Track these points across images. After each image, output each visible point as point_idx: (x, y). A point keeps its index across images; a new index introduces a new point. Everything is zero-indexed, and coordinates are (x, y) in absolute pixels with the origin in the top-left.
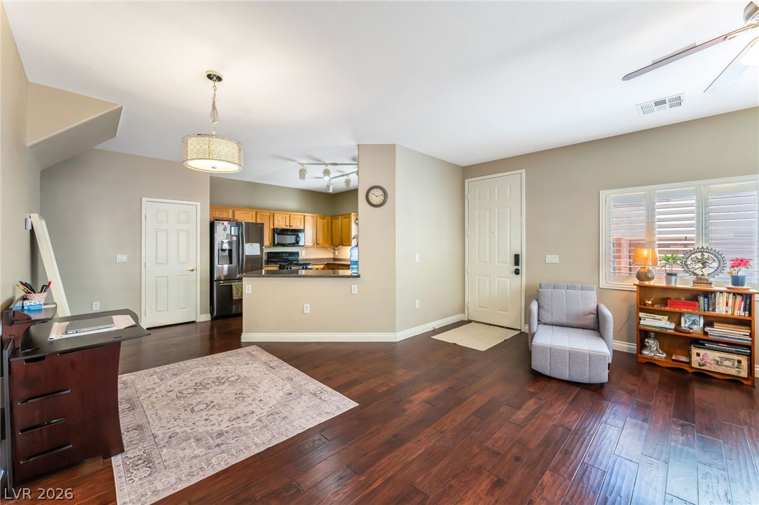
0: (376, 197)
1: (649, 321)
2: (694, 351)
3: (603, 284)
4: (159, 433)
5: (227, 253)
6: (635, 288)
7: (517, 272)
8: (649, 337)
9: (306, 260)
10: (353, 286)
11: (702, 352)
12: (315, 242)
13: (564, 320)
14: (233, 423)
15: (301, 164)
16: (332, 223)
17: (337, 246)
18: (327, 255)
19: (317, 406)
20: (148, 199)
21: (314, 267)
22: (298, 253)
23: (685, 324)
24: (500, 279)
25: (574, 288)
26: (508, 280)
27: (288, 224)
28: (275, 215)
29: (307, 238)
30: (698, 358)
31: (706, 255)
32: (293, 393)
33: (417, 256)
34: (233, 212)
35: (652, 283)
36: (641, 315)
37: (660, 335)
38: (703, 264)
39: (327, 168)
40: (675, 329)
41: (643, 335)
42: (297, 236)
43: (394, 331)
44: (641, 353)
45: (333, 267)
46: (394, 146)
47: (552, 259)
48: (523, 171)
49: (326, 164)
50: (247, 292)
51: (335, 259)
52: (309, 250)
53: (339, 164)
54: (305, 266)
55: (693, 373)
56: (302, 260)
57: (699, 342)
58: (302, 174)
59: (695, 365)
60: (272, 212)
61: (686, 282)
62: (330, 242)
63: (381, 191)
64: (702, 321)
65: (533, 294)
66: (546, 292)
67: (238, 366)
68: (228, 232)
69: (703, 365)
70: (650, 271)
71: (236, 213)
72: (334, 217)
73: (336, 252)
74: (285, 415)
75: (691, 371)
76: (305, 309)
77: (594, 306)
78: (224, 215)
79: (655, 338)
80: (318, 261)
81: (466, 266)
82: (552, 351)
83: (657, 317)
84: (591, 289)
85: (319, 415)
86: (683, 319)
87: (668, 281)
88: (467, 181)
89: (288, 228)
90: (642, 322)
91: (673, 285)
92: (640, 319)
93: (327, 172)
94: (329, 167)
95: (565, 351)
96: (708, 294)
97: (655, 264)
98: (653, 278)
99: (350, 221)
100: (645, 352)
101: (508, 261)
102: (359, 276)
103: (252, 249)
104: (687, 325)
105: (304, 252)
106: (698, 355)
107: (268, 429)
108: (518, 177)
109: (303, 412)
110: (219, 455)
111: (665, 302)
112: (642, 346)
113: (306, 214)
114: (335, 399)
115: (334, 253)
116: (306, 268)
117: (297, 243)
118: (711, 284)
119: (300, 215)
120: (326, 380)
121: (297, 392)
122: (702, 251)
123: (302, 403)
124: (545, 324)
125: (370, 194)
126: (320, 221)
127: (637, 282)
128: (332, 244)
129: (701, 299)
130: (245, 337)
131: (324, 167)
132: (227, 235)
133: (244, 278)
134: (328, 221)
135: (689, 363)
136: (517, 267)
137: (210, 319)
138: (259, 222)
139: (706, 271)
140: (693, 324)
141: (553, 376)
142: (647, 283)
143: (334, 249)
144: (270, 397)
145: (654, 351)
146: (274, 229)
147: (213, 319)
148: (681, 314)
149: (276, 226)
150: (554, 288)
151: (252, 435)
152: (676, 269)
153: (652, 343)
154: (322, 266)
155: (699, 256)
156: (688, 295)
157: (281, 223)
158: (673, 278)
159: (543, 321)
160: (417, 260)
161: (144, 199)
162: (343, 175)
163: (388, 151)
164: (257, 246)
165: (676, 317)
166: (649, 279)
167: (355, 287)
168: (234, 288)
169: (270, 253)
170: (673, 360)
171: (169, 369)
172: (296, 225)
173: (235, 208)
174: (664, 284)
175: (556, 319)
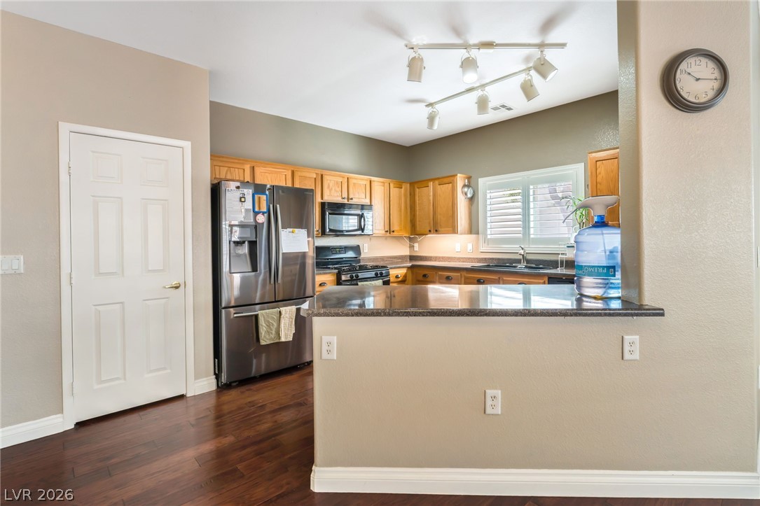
0: (695, 81)
5: (246, 249)
9: (369, 259)
10: (627, 339)
12: (387, 229)
15: (411, 47)
16: (412, 195)
18: (401, 249)
21: (391, 272)
22: (360, 247)
27: (345, 195)
28: (325, 176)
29: (375, 221)
34: (253, 169)
39: (469, 55)
42: (362, 216)
43: (753, 468)
49: (468, 47)
50: (325, 355)
51: (412, 258)
52: (377, 241)
53: (498, 45)
56: (364, 260)
58: (415, 69)
60: (319, 172)
62: (408, 229)
68: (249, 205)
71: (258, 171)
72: (415, 184)
73: (416, 245)
76: (488, 402)
78: (235, 175)
80: (389, 261)
89: (345, 201)
99: (454, 190)
103: (295, 241)
105: (366, 245)
113: (372, 178)
115: (412, 247)
117: (361, 229)
119: (363, 180)
125: (679, 74)
126: (395, 191)
128: (412, 231)
132: (247, 210)
134: (406, 191)
137: (214, 387)
138: (297, 186)
143: (413, 240)
146: (323, 203)
147: (222, 388)
149: (327, 197)
154: (404, 272)
157: (332, 196)
161: (63, 127)
164: (302, 233)
167: (633, 341)
168: (262, 321)
169: (320, 247)
172: (359, 198)
173: (255, 163)
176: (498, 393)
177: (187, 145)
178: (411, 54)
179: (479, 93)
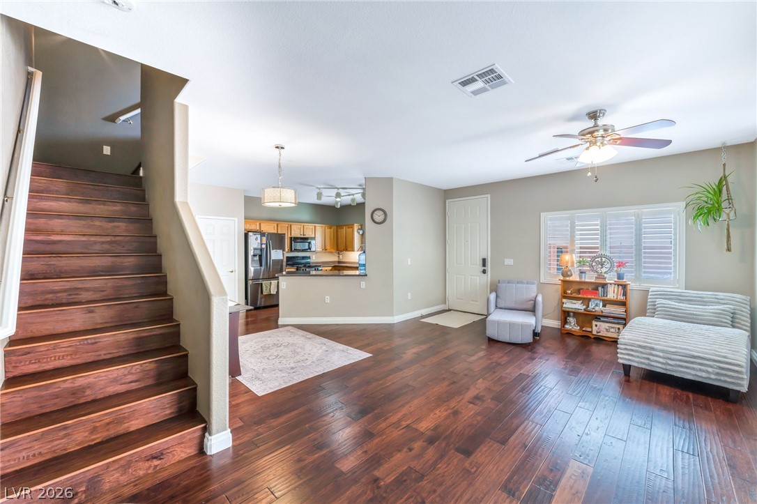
0: (379, 216)
1: (570, 305)
2: (594, 323)
3: (542, 280)
5: (258, 258)
6: (560, 282)
7: (484, 272)
8: (569, 316)
9: (316, 263)
11: (598, 323)
12: (324, 248)
13: (513, 306)
15: (318, 188)
16: (337, 232)
17: (341, 251)
18: (333, 258)
19: (345, 356)
20: (201, 217)
21: (323, 268)
22: (310, 257)
23: (592, 305)
24: (473, 277)
25: (522, 283)
26: (478, 278)
27: (302, 233)
28: (292, 226)
29: (317, 245)
30: (596, 328)
31: (604, 259)
32: (328, 350)
33: (409, 260)
34: (260, 225)
35: (571, 279)
36: (564, 300)
37: (576, 314)
38: (602, 265)
40: (585, 310)
41: (565, 315)
42: (310, 243)
43: (392, 315)
44: (564, 327)
45: (339, 268)
46: (391, 179)
47: (509, 262)
48: (489, 196)
49: (338, 189)
51: (339, 262)
52: (318, 254)
53: (348, 188)
54: (316, 267)
55: (594, 338)
56: (314, 263)
57: (597, 317)
58: (319, 194)
59: (594, 333)
60: (290, 223)
61: (591, 278)
62: (335, 248)
63: (383, 213)
64: (601, 304)
65: (494, 288)
66: (502, 286)
68: (259, 241)
69: (599, 332)
70: (570, 271)
71: (262, 226)
72: (339, 227)
73: (341, 256)
74: (327, 360)
75: (592, 337)
76: (326, 300)
77: (534, 295)
78: (253, 228)
79: (574, 317)
80: (325, 264)
81: (447, 267)
82: (499, 323)
83: (574, 301)
84: (533, 284)
86: (590, 303)
87: (580, 277)
88: (447, 201)
89: (302, 236)
90: (564, 306)
91: (583, 280)
92: (563, 303)
93: (337, 194)
94: (340, 191)
95: (507, 323)
96: (604, 286)
97: (573, 266)
98: (572, 275)
99: (353, 231)
100: (567, 326)
101: (478, 263)
102: (366, 275)
103: (277, 255)
104: (592, 307)
105: (314, 256)
106: (596, 326)
108: (485, 200)
109: (339, 358)
111: (579, 291)
112: (565, 322)
113: (316, 225)
114: (356, 352)
115: (339, 257)
116: (318, 270)
117: (310, 249)
118: (605, 278)
119: (311, 226)
121: (331, 350)
122: (601, 256)
123: (336, 355)
124: (500, 308)
125: (374, 215)
126: (328, 231)
127: (562, 278)
128: (338, 249)
129: (600, 289)
130: (281, 321)
131: (336, 191)
132: (258, 243)
133: (280, 278)
134: (334, 230)
135: (591, 332)
136: (484, 268)
138: (279, 232)
139: (604, 270)
140: (596, 306)
141: (499, 340)
142: (568, 278)
143: (339, 253)
144: (315, 352)
145: (572, 325)
146: (291, 238)
148: (590, 300)
149: (293, 235)
150: (508, 283)
152: (585, 268)
153: (572, 320)
154: (330, 268)
155: (599, 259)
156: (593, 286)
157: (296, 232)
158: (583, 274)
159: (499, 306)
160: (409, 263)
162: (349, 195)
163: (387, 182)
164: (280, 251)
165: (586, 301)
166: (569, 276)
167: (362, 283)
168: (264, 285)
169: (289, 257)
170: (583, 331)
172: (309, 234)
173: (260, 221)
174: (578, 279)
175: (507, 305)
177: (236, 219)
178: (318, 191)
179: (352, 197)
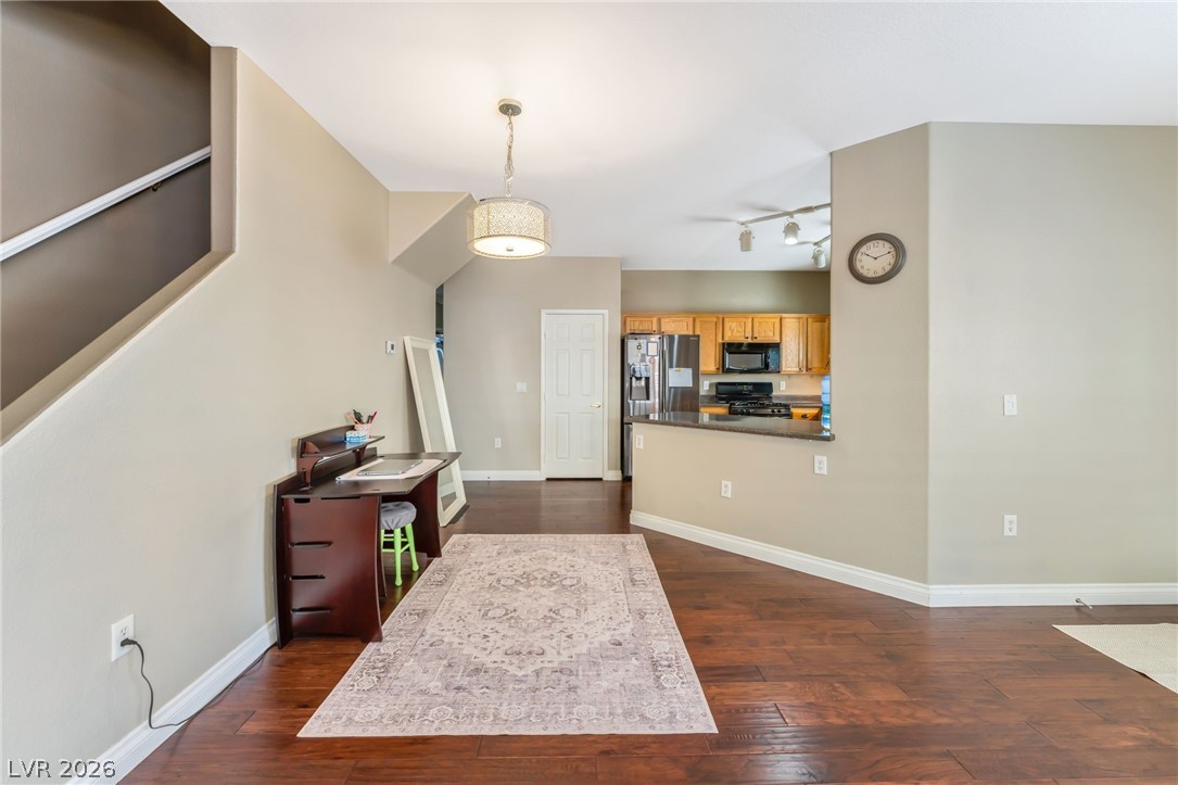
0: (875, 260)
4: (430, 631)
5: (643, 383)
9: (788, 398)
10: (817, 458)
12: (803, 365)
14: (507, 659)
15: (742, 223)
19: (639, 692)
20: (552, 311)
22: (771, 384)
27: (749, 334)
28: (726, 320)
29: (788, 357)
32: (625, 645)
34: (659, 321)
39: (792, 220)
43: (923, 578)
46: (925, 126)
49: (790, 214)
50: (637, 446)
52: (795, 380)
53: (817, 208)
54: (783, 409)
56: (778, 397)
58: (746, 241)
60: (721, 316)
63: (887, 245)
67: (591, 563)
68: (643, 351)
71: (663, 321)
74: (576, 683)
76: (723, 489)
78: (645, 327)
85: (627, 714)
89: (750, 340)
93: (792, 229)
94: (798, 218)
102: (831, 440)
103: (680, 379)
105: (782, 384)
107: (533, 698)
109: (609, 691)
110: (445, 707)
113: (784, 315)
114: (682, 692)
119: (774, 319)
120: (696, 642)
121: (631, 646)
123: (621, 673)
125: (859, 257)
126: (813, 328)
130: (637, 517)
131: (785, 220)
132: (642, 355)
133: (634, 424)
137: (620, 478)
144: (586, 636)
146: (723, 345)
149: (727, 339)
151: (506, 695)
157: (736, 332)
161: (543, 312)
164: (688, 372)
167: (821, 460)
169: (720, 384)
171: (519, 541)
172: (766, 334)
173: (661, 315)
176: (729, 484)
177: (606, 312)
178: (743, 229)
